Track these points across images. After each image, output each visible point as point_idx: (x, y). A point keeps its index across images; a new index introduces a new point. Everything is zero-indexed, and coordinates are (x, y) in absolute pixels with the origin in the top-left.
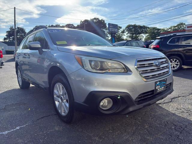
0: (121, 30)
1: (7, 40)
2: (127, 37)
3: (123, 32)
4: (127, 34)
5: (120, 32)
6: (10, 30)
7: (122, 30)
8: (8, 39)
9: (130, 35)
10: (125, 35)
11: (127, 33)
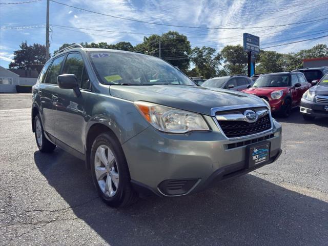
0: (214, 54)
1: (16, 68)
2: (225, 67)
3: (218, 58)
4: (225, 62)
5: (212, 59)
6: (20, 49)
7: (216, 54)
8: (18, 65)
9: (230, 64)
10: (221, 64)
11: (225, 59)
